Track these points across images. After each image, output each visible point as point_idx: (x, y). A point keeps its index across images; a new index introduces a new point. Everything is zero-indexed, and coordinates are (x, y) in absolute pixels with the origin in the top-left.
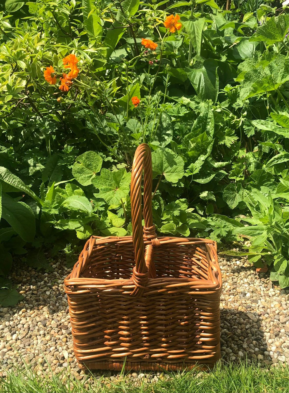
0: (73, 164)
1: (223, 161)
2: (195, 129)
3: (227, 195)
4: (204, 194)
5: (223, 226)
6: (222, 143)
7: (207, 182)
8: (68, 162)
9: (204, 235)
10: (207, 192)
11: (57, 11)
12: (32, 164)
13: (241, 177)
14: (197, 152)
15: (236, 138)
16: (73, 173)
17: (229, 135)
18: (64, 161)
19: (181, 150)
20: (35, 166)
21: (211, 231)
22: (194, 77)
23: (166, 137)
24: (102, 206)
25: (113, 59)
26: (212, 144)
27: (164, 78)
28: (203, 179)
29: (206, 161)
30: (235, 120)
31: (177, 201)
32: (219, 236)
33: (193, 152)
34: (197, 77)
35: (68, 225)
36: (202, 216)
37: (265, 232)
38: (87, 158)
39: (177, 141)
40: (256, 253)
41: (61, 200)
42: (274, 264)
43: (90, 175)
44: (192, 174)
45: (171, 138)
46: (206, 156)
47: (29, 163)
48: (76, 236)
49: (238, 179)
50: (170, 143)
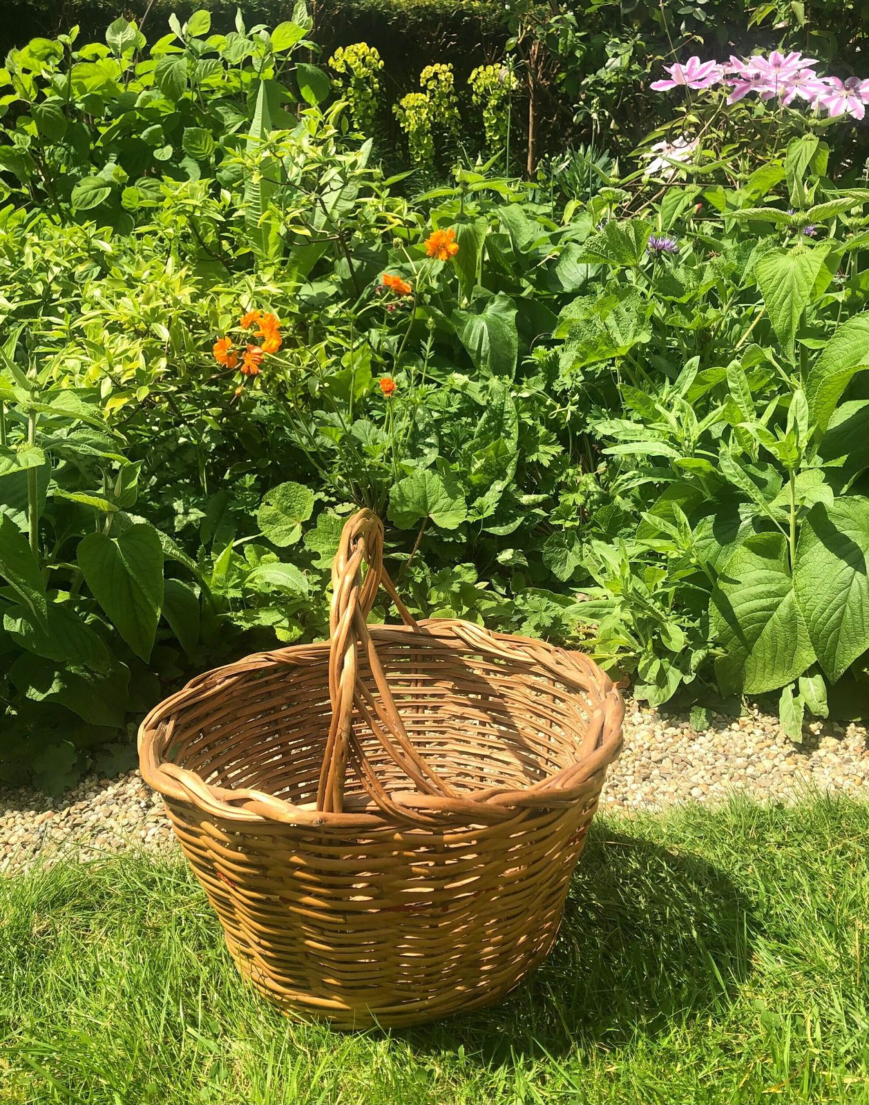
0: (257, 508)
1: (538, 493)
2: (481, 434)
3: (551, 555)
4: (506, 556)
5: (544, 608)
6: (534, 458)
7: (510, 531)
8: (247, 504)
9: (510, 628)
10: (511, 551)
11: (197, 214)
12: (181, 510)
13: (573, 520)
14: (487, 476)
15: (560, 449)
16: (259, 523)
17: (547, 442)
18: (240, 503)
19: (457, 473)
20: (186, 513)
21: (524, 619)
22: (470, 331)
23: (426, 451)
24: (316, 584)
25: (303, 298)
26: (515, 459)
27: (423, 343)
28: (502, 526)
29: (505, 492)
30: (558, 410)
31: (457, 568)
32: (537, 627)
33: (479, 475)
34: (476, 332)
35: (258, 618)
36: (504, 596)
37: (618, 609)
38: (283, 495)
39: (447, 455)
40: (607, 655)
41: (243, 575)
42: (639, 670)
43: (290, 526)
44: (481, 517)
45: (436, 451)
46: (505, 483)
47: (176, 507)
48: (276, 636)
49: (568, 524)
50: (435, 462)
